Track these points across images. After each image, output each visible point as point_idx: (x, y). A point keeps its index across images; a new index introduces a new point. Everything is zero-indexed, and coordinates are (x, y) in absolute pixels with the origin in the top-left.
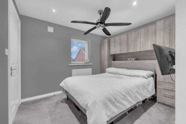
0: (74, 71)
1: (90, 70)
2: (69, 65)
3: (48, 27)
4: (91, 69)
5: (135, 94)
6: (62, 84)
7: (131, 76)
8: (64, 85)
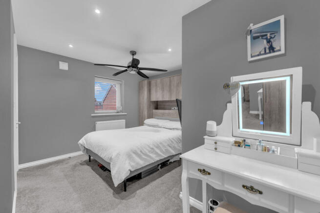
0: (99, 124)
1: (123, 122)
2: (92, 115)
3: (60, 63)
4: (124, 120)
5: (165, 147)
6: (82, 141)
7: (171, 129)
8: (85, 143)
